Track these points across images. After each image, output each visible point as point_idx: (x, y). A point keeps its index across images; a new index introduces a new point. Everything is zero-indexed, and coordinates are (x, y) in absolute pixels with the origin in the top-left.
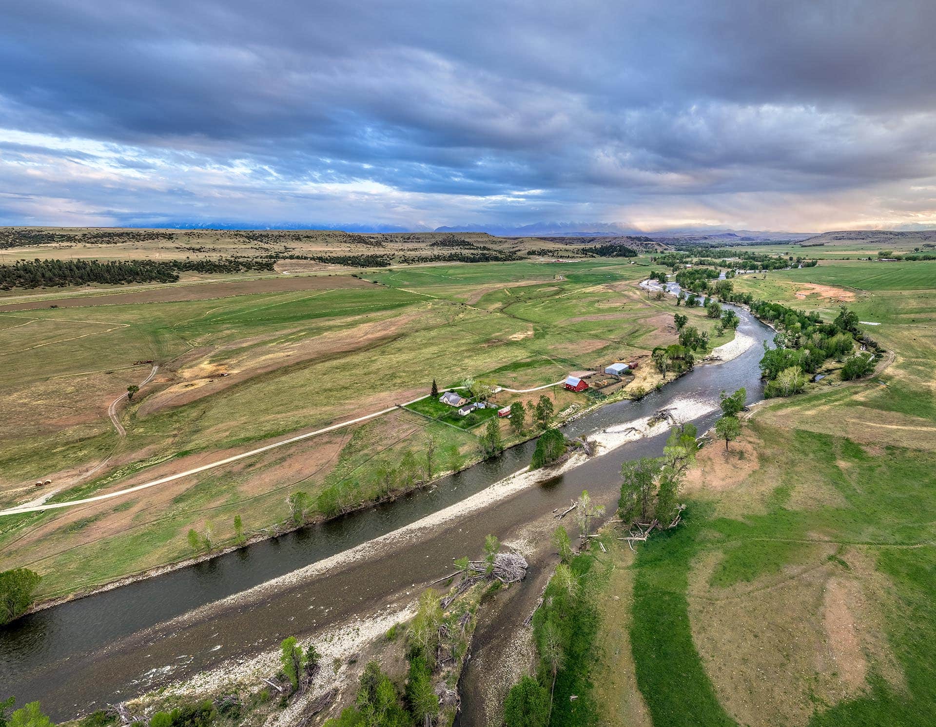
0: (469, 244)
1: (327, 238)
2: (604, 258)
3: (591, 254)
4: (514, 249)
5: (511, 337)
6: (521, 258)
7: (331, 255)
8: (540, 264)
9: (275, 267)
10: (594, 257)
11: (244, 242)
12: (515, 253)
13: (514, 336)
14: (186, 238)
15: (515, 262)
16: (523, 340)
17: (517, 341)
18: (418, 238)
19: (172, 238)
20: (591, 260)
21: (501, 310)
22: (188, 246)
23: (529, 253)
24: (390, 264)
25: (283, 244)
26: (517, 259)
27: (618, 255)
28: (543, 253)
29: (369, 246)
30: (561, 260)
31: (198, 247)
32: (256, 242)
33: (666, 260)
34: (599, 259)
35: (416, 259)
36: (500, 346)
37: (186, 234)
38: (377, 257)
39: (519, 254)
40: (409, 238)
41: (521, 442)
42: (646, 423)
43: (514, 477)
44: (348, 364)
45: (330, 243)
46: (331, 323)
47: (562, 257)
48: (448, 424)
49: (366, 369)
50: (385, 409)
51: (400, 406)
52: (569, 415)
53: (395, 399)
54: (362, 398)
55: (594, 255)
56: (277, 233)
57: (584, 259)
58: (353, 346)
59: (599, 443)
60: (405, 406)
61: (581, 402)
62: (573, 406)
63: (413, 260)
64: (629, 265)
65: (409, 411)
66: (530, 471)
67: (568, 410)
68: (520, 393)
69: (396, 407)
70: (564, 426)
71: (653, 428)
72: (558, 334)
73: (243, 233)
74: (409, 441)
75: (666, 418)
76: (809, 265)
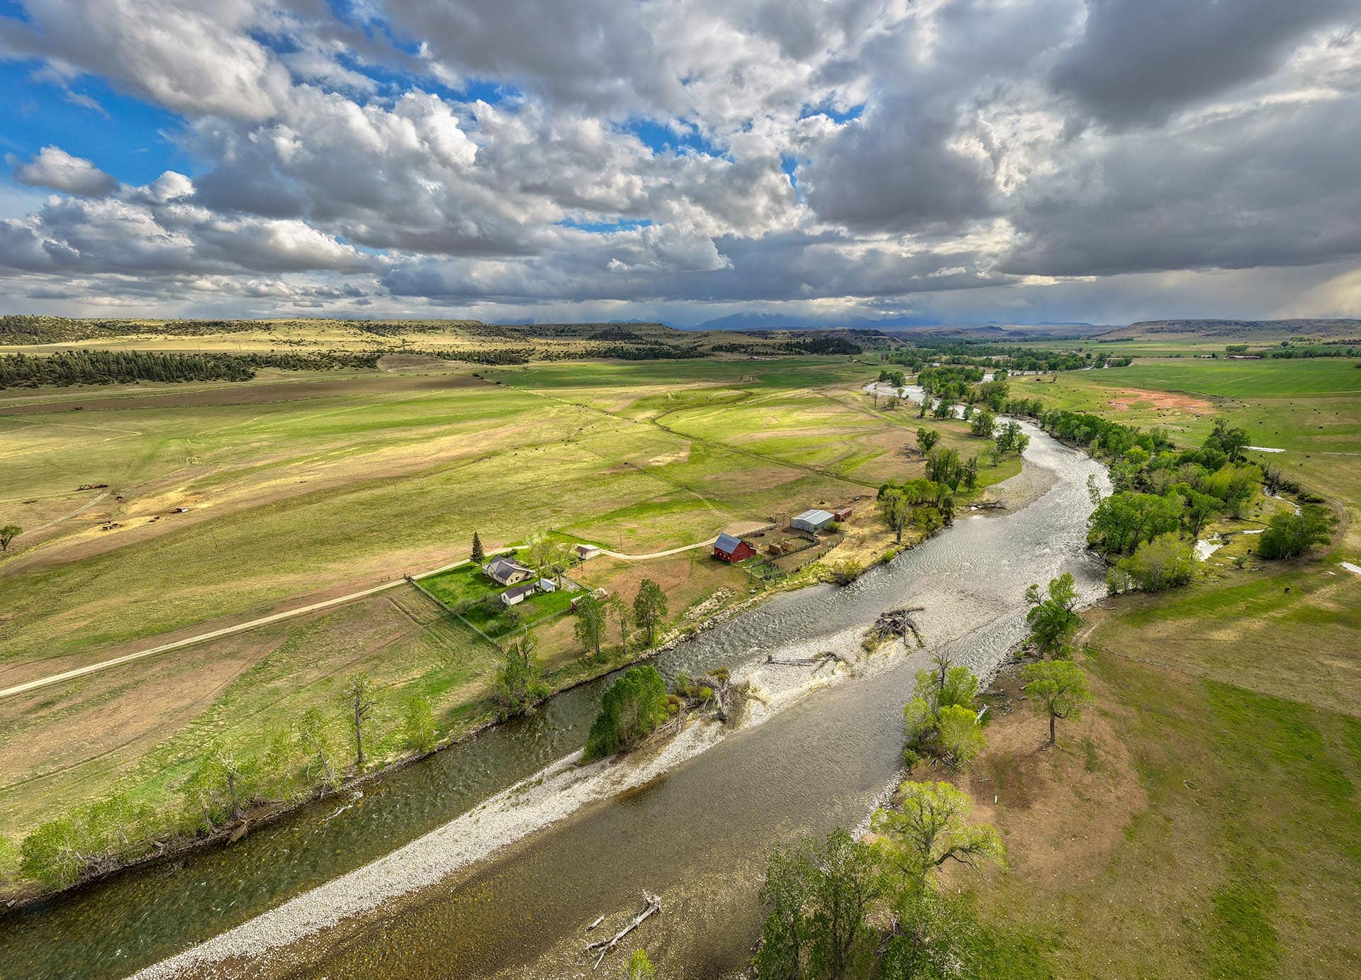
0: (637, 337)
1: (457, 329)
2: (815, 355)
3: (797, 350)
4: (696, 344)
5: (651, 460)
6: (702, 355)
7: (456, 350)
8: (727, 363)
9: (379, 364)
10: (802, 354)
11: (355, 333)
12: (695, 348)
13: (659, 458)
14: (286, 329)
15: (693, 359)
16: (670, 464)
17: (659, 467)
18: (574, 331)
19: (269, 329)
20: (798, 357)
21: (653, 421)
22: (285, 339)
23: (715, 349)
24: (527, 361)
25: (402, 337)
26: (697, 357)
27: (834, 352)
28: (732, 348)
29: (508, 339)
30: (755, 357)
31: (297, 339)
32: (369, 334)
33: (903, 358)
34: (808, 357)
35: (562, 355)
36: (631, 473)
37: (285, 324)
38: (513, 352)
39: (700, 349)
40: (563, 331)
41: (594, 677)
42: (861, 640)
43: (539, 782)
44: (382, 497)
45: (460, 335)
46: (404, 435)
47: (757, 354)
48: (470, 624)
49: (403, 508)
50: (382, 582)
51: (409, 579)
52: (704, 615)
53: (412, 565)
54: (362, 560)
55: (802, 351)
56: (396, 323)
57: (787, 357)
58: (409, 468)
59: (755, 690)
60: (419, 581)
61: (736, 586)
62: (719, 593)
63: (558, 357)
64: (850, 364)
65: (419, 590)
66: (581, 766)
67: (707, 603)
68: (633, 563)
69: (404, 581)
70: (691, 638)
71: (873, 656)
72: (726, 457)
73: (356, 324)
74: (376, 661)
75: (900, 634)
76: (1119, 365)
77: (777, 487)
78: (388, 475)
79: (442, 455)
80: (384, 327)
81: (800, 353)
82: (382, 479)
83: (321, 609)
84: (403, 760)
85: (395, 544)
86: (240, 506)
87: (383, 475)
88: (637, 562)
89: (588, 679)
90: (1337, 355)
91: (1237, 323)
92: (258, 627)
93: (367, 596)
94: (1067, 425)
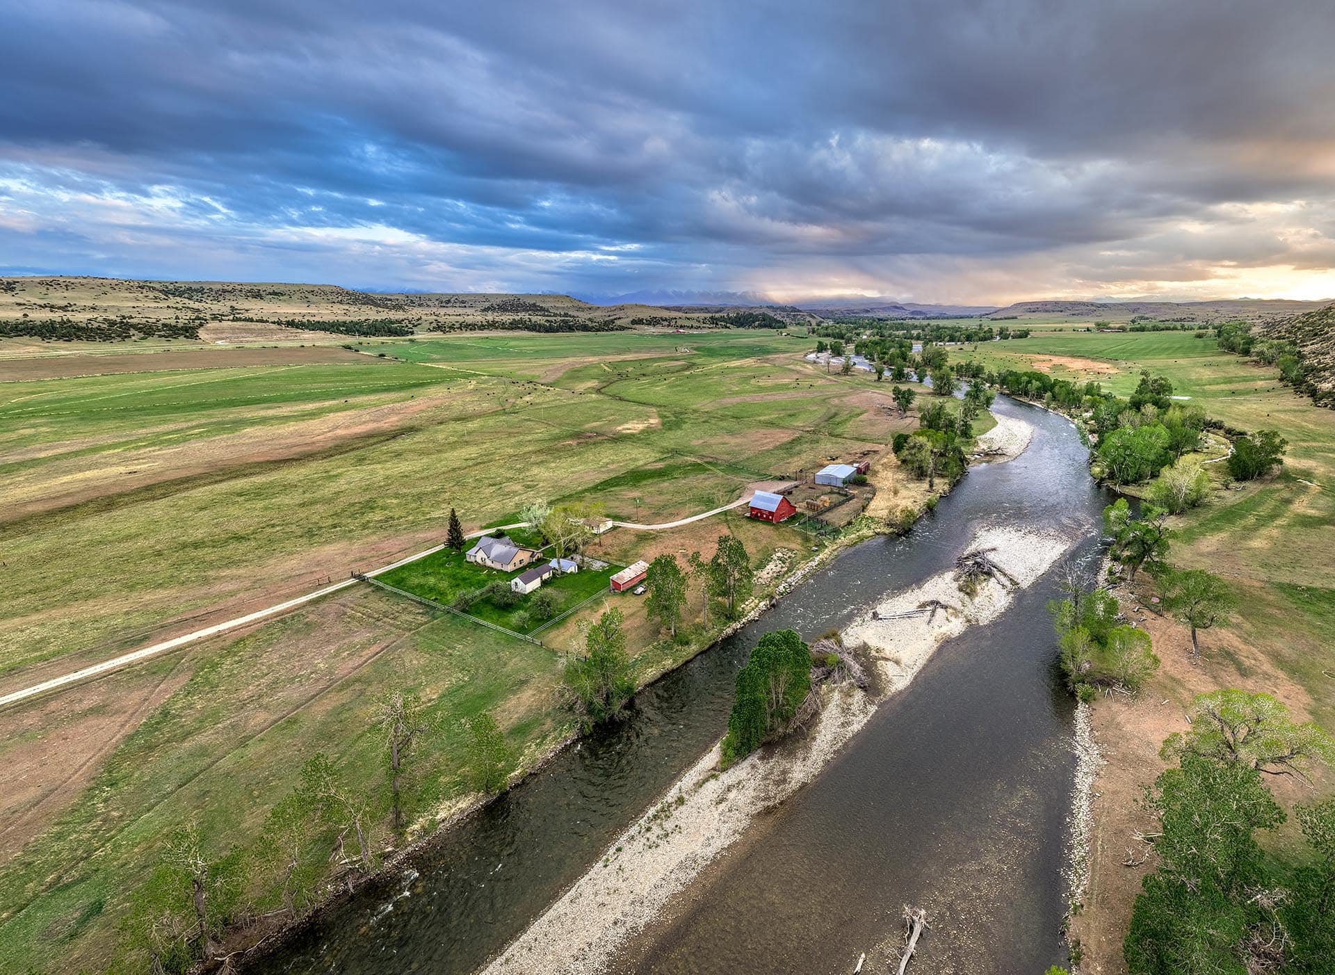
0: (542, 309)
1: (310, 296)
2: (741, 329)
3: (723, 324)
4: (612, 318)
5: (619, 428)
6: (622, 328)
7: (311, 319)
8: (652, 336)
9: (202, 333)
10: (729, 328)
11: (156, 298)
12: (613, 321)
13: (626, 426)
14: (43, 290)
15: (613, 332)
16: (642, 432)
17: (633, 435)
18: (463, 302)
19: (12, 289)
20: (725, 331)
21: (599, 391)
22: (42, 302)
23: (634, 322)
24: (412, 333)
25: (229, 304)
26: (617, 329)
27: (761, 326)
28: (653, 322)
29: (380, 309)
30: (681, 331)
31: (63, 303)
32: (178, 299)
33: (829, 331)
34: (734, 330)
35: (457, 325)
36: (601, 443)
37: (41, 283)
38: (392, 322)
39: (618, 322)
40: (449, 301)
41: (680, 662)
42: (955, 585)
43: (681, 801)
44: (271, 485)
45: (314, 303)
46: (271, 413)
47: (681, 327)
48: (481, 622)
49: (307, 495)
50: (320, 586)
51: (362, 579)
52: (776, 578)
53: (356, 561)
54: (272, 561)
55: (728, 325)
56: (220, 287)
57: (714, 330)
58: (298, 450)
59: (878, 650)
60: (376, 578)
61: (793, 546)
62: (779, 554)
63: (452, 327)
64: (780, 337)
65: (382, 589)
66: (724, 770)
67: (771, 566)
68: (658, 532)
69: (352, 581)
70: (773, 606)
71: (977, 600)
72: (704, 422)
73: (157, 286)
74: (358, 686)
75: (989, 574)
76: (1020, 337)
77: (776, 448)
78: (268, 458)
79: (340, 432)
80: (201, 291)
81: (726, 327)
82: (259, 464)
83: (234, 629)
84: (462, 811)
85: (316, 539)
86: (30, 508)
87: (261, 459)
88: (664, 531)
89: (675, 666)
90: (1175, 329)
91: (1092, 305)
92: (130, 665)
93: (303, 606)
94: (1018, 382)
